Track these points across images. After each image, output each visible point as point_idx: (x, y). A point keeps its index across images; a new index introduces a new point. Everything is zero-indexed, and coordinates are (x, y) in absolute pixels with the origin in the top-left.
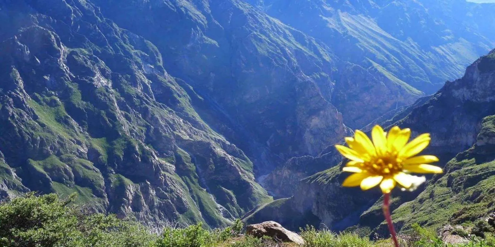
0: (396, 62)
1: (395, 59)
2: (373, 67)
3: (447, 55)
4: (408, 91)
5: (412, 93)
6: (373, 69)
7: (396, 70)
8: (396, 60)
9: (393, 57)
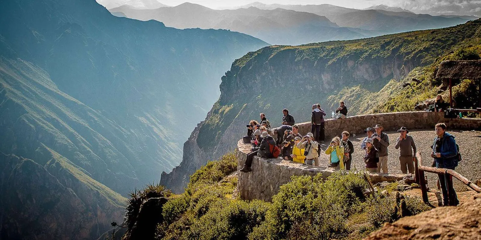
0: (86, 147)
1: (83, 142)
2: (53, 161)
3: (153, 126)
4: (111, 202)
5: (117, 203)
6: (54, 165)
7: (88, 163)
8: (85, 144)
9: (80, 137)
